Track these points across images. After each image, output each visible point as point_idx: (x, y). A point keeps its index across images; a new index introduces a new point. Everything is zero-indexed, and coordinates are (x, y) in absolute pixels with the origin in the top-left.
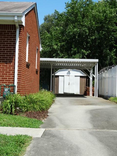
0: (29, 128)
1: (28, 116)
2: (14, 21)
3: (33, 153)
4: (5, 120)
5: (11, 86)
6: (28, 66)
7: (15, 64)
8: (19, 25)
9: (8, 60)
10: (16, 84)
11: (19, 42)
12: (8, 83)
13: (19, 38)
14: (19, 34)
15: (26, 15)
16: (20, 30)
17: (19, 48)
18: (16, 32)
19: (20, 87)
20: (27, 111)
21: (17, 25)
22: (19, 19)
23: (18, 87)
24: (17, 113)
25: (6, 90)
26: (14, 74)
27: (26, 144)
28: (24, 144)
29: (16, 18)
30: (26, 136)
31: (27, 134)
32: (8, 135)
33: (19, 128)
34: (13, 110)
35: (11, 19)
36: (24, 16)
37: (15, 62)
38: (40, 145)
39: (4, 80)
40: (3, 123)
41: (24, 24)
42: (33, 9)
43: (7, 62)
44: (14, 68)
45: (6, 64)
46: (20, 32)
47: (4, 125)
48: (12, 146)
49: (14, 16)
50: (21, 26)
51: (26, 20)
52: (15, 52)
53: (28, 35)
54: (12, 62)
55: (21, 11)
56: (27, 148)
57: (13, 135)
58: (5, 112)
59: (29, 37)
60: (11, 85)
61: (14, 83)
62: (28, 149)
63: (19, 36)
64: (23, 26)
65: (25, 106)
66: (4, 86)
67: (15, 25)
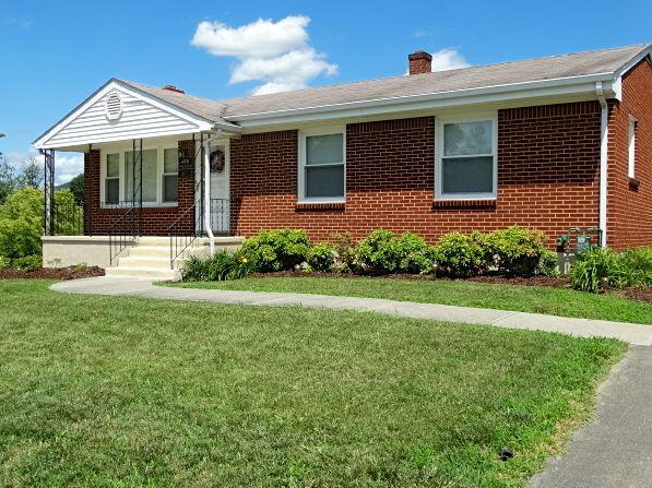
0: (627, 324)
1: (629, 296)
2: (594, 93)
3: (624, 378)
4: (575, 303)
5: (592, 232)
6: (634, 186)
7: (599, 184)
8: (607, 101)
9: (585, 176)
10: (603, 226)
11: (609, 136)
12: (587, 224)
13: (609, 127)
14: (609, 118)
15: (624, 77)
16: (610, 110)
17: (609, 149)
18: (600, 115)
19: (612, 233)
20: (629, 285)
21: (603, 101)
22: (607, 88)
23: (607, 233)
24: (604, 288)
25: (581, 239)
26: (599, 206)
27: (612, 358)
28: (606, 357)
29: (599, 87)
30: (613, 341)
31: (617, 337)
32: (575, 336)
33: (603, 323)
34: (595, 283)
35: (589, 89)
36: (620, 79)
37: (599, 180)
38: (645, 363)
39: (576, 220)
40: (570, 309)
41: (619, 97)
42: (644, 60)
43: (582, 181)
44: (599, 193)
45: (581, 185)
46: (610, 114)
47: (572, 315)
48: (576, 360)
49: (594, 83)
50: (612, 102)
51: (624, 87)
52: (600, 158)
53: (632, 118)
54: (592, 180)
55: (610, 69)
56: (613, 367)
57: (586, 337)
58: (577, 287)
59: (636, 122)
60: (592, 228)
61: (598, 224)
62: (615, 369)
63: (609, 123)
64: (617, 101)
65: (622, 275)
66: (577, 232)
67: (597, 102)
